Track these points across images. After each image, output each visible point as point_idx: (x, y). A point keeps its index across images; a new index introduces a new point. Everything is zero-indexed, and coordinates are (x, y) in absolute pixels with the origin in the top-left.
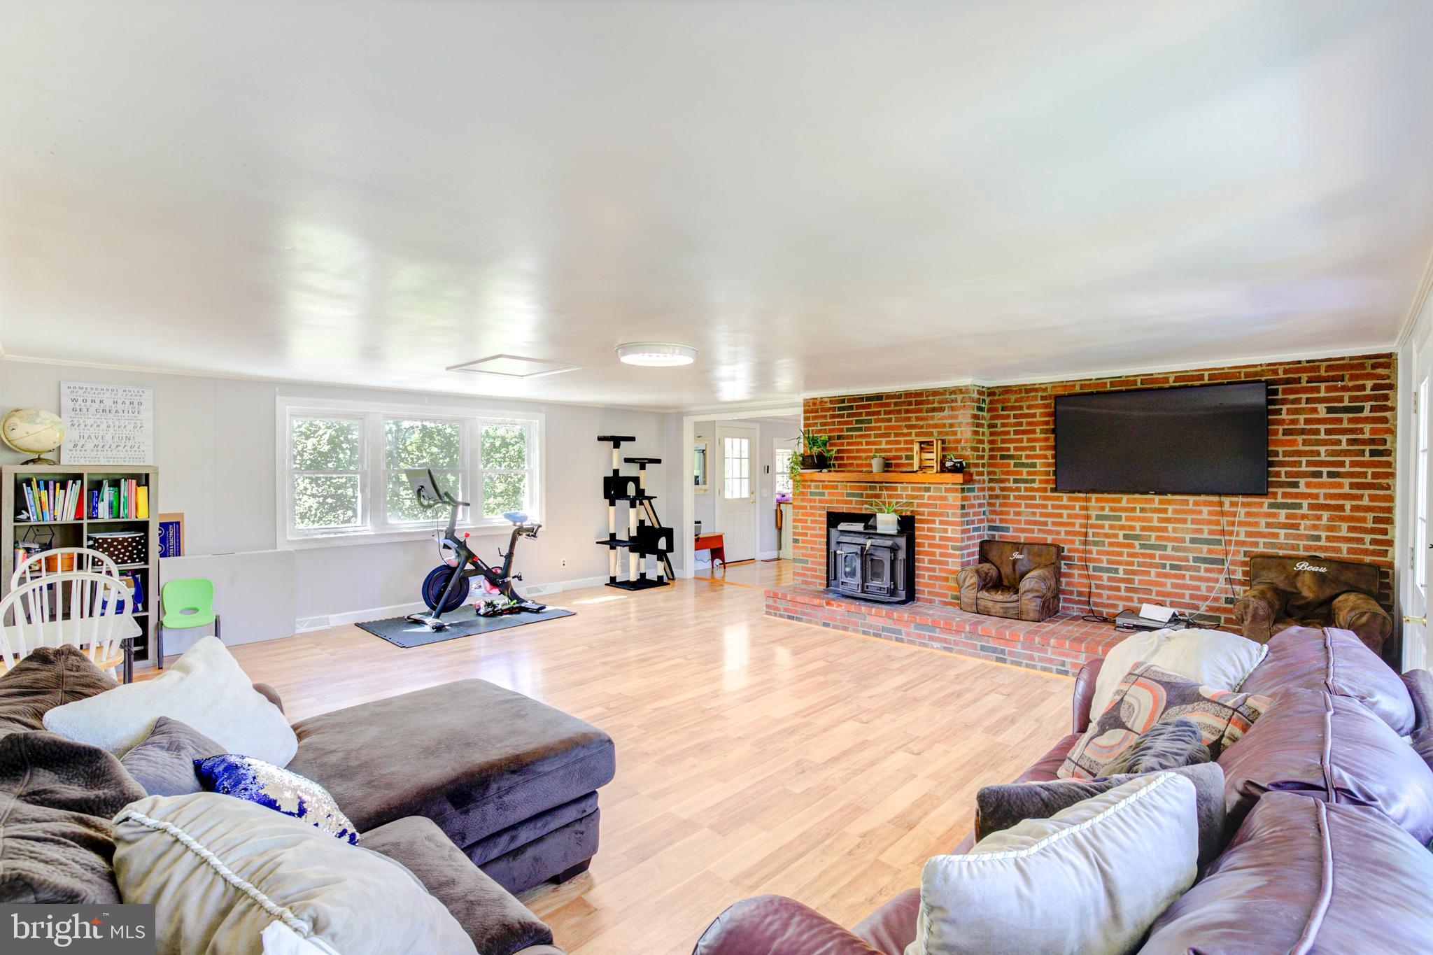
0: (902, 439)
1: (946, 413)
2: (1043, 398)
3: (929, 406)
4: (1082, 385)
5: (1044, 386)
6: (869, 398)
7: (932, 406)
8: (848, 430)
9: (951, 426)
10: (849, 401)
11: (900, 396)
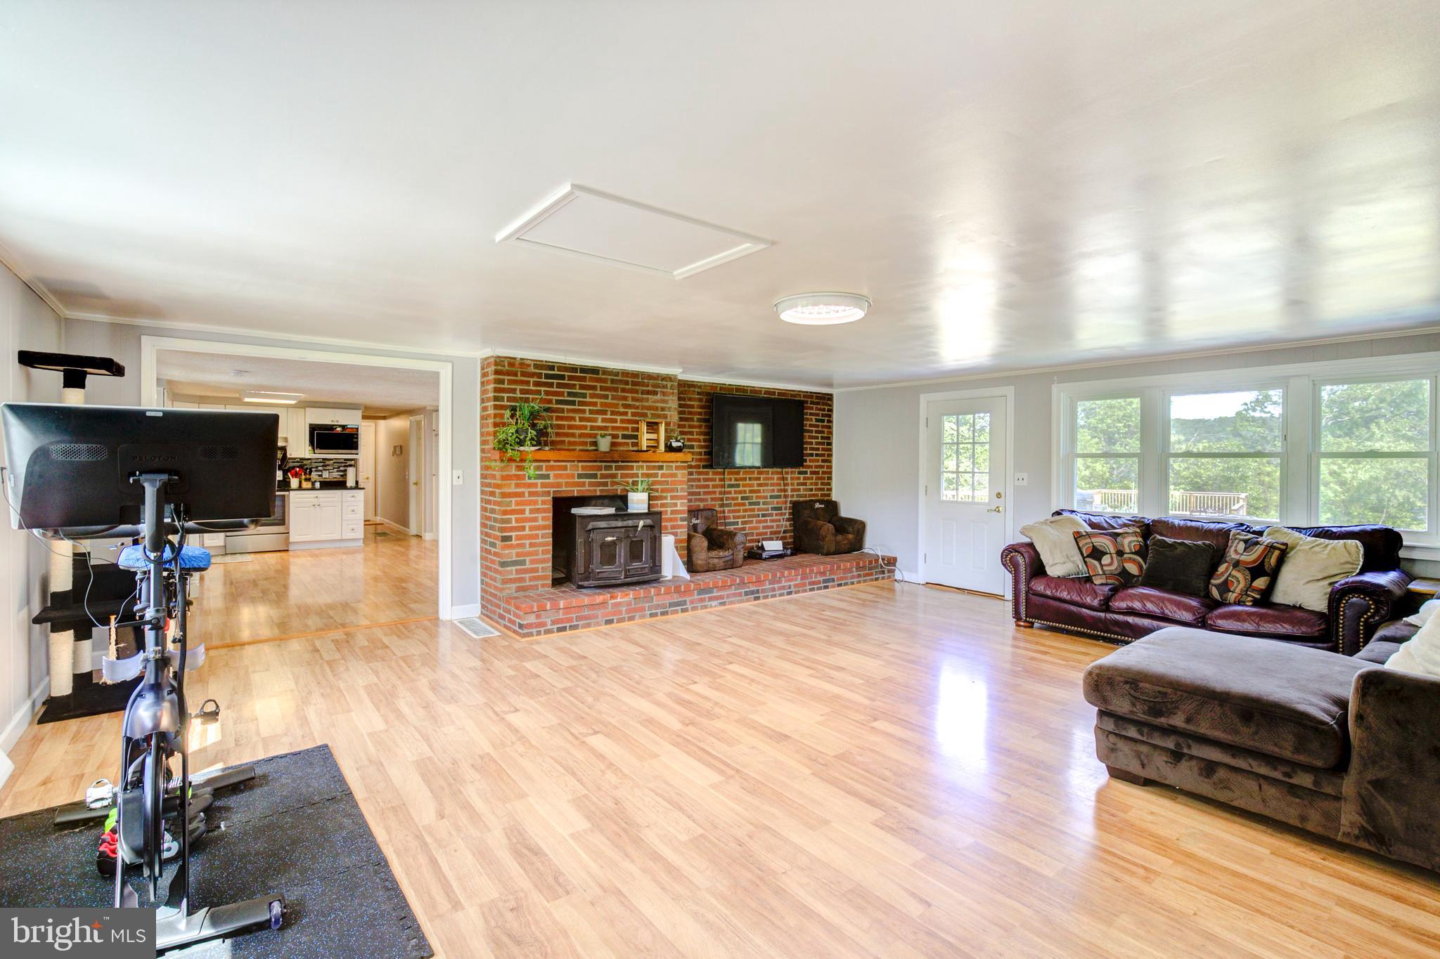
0: (619, 418)
1: (659, 397)
2: (699, 393)
3: (644, 388)
4: (721, 388)
5: (699, 384)
6: (584, 370)
7: (647, 388)
8: (558, 402)
9: (663, 409)
10: (560, 369)
11: (617, 374)
